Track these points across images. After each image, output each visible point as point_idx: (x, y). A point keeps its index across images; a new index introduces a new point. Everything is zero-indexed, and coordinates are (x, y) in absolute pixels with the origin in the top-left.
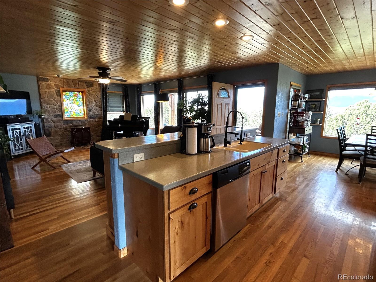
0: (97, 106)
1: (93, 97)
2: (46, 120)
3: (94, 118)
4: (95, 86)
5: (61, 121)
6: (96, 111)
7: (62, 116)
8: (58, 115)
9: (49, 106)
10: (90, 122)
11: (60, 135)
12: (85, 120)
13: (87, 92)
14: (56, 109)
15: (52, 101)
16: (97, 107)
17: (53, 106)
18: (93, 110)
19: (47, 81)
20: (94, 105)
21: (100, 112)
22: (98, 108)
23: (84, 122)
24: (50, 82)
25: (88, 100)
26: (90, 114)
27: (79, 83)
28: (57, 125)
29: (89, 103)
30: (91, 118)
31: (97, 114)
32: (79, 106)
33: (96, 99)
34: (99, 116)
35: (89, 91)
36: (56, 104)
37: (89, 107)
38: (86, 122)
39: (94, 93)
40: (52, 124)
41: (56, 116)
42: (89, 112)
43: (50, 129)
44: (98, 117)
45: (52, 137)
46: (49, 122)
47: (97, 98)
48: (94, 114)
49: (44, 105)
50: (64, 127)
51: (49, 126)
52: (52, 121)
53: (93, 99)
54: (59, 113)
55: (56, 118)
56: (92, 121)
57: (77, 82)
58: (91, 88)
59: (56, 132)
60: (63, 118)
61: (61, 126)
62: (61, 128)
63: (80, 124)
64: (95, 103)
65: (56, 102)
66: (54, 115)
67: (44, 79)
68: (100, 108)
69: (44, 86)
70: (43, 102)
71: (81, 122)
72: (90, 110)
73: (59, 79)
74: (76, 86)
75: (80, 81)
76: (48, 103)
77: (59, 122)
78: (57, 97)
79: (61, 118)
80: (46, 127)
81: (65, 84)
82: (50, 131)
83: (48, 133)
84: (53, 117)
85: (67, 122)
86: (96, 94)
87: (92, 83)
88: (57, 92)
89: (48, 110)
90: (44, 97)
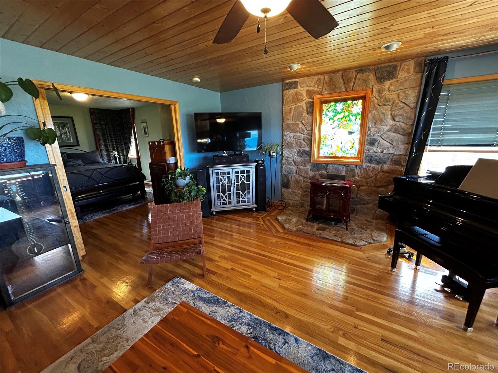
0: (396, 131)
1: (388, 107)
2: (286, 160)
3: (380, 163)
4: (402, 75)
5: (307, 164)
6: (390, 145)
7: (309, 154)
8: (305, 152)
9: (293, 134)
10: (366, 170)
11: (301, 187)
12: (356, 165)
13: (375, 94)
14: (303, 140)
15: (298, 124)
16: (394, 134)
17: (299, 134)
18: (382, 141)
20: (386, 128)
21: (402, 147)
22: (399, 136)
23: (353, 171)
24: (299, 89)
25: (374, 118)
26: (371, 151)
27: (356, 76)
28: (300, 170)
29: (375, 123)
30: (370, 161)
31: (392, 151)
32: (350, 133)
33: (395, 113)
34: (395, 157)
35: (380, 92)
36: (304, 131)
37: (372, 134)
38: (357, 171)
39: (395, 96)
40: (293, 167)
41: (301, 153)
42: (369, 147)
43: (290, 176)
44: (392, 160)
45: (290, 190)
46: (289, 163)
47: (403, 108)
48: (382, 152)
49: (286, 133)
50: (312, 175)
51: (288, 170)
52: (294, 161)
53: (390, 112)
54: (307, 149)
55: (300, 156)
56: (374, 169)
57: (355, 74)
58: (387, 84)
59: (297, 182)
60: (311, 157)
61: (306, 173)
62: (306, 175)
63: (344, 173)
64: (392, 122)
65: (304, 128)
66: (298, 152)
67: (291, 84)
68: (404, 135)
69: (290, 99)
70: (286, 127)
71: (345, 169)
72: (372, 143)
73: (316, 77)
74: (349, 87)
75: (361, 69)
76: (292, 130)
77: (305, 164)
78: (307, 116)
79: (308, 158)
80: (284, 172)
81: (325, 85)
82: (288, 180)
83: (285, 181)
84: (296, 155)
85: (317, 166)
86: (401, 97)
87: (395, 67)
88: (308, 106)
89: (291, 143)
90: (288, 119)
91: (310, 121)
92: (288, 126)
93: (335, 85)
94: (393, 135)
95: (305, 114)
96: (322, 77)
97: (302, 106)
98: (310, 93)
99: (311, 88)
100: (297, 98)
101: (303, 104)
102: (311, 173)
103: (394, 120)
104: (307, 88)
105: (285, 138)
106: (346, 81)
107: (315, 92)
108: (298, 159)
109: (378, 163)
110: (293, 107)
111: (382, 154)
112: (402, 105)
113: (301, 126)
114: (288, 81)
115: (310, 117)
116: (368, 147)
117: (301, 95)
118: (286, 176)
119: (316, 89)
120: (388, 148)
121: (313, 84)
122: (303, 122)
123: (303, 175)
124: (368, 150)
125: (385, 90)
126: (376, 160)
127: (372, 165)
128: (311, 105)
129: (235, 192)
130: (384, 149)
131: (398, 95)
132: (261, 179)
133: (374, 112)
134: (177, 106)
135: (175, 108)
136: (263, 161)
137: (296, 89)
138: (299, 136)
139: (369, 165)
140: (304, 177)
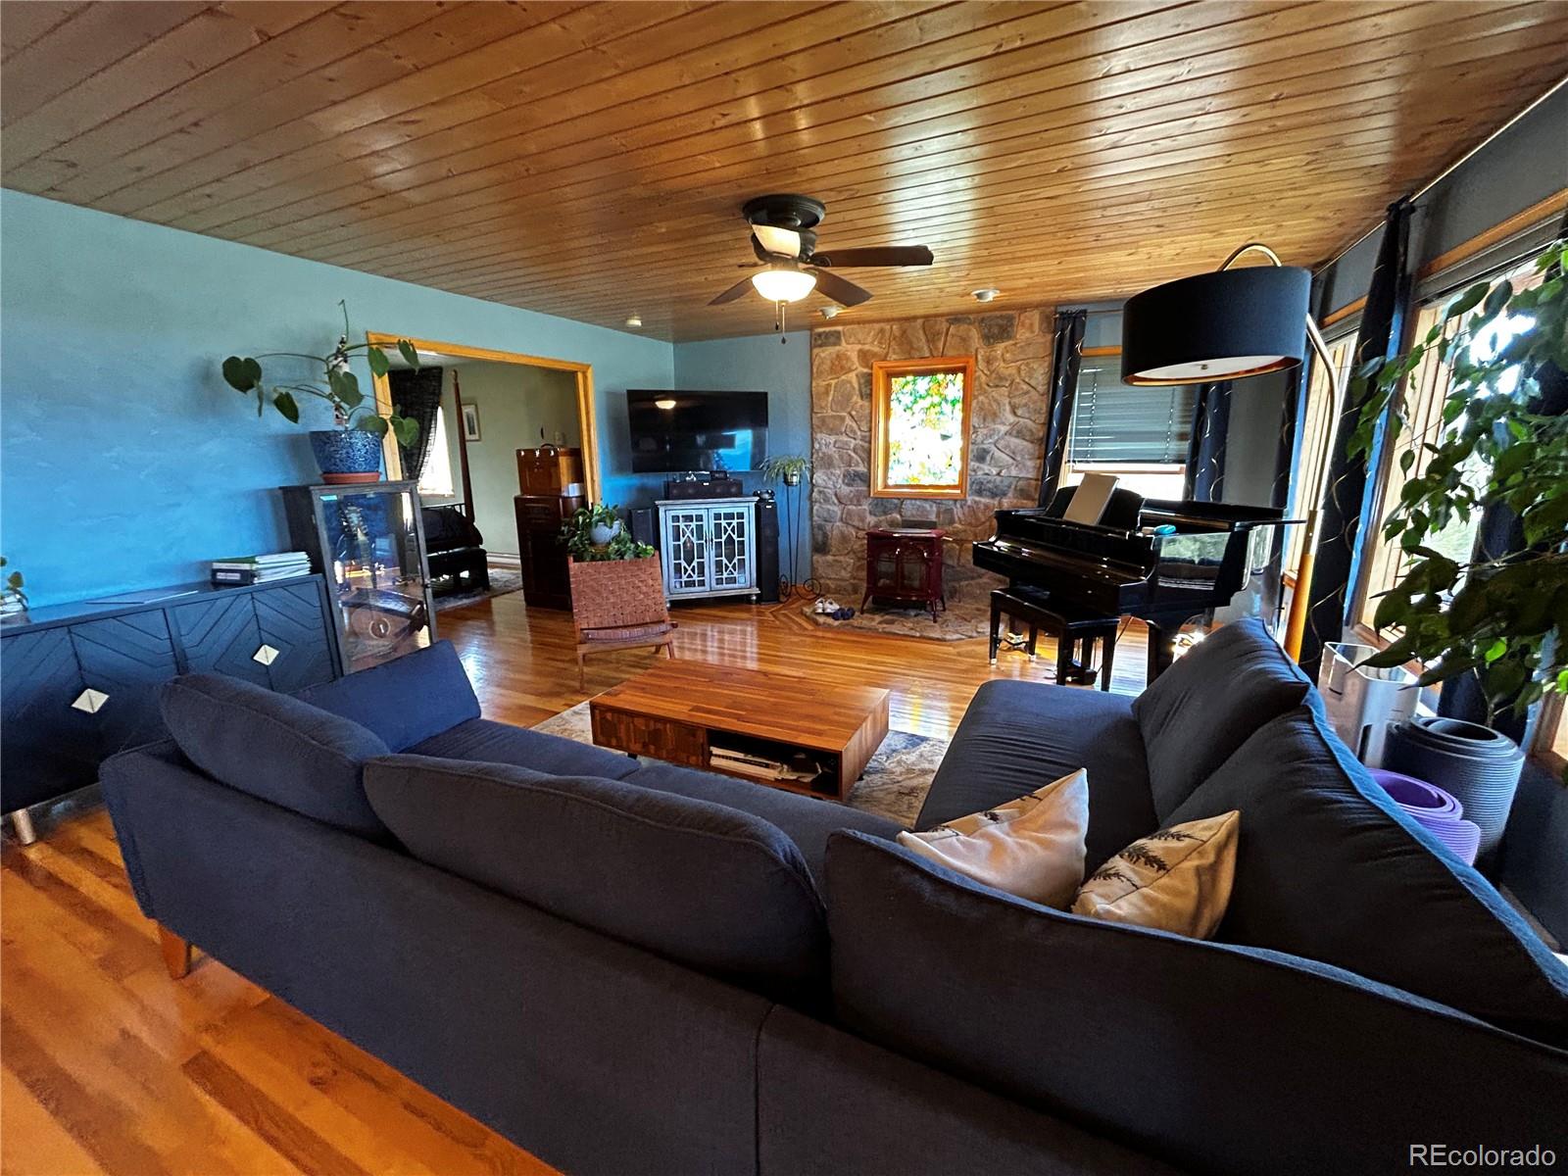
0: (1020, 434)
1: (1004, 391)
2: (820, 492)
3: (996, 495)
4: (1022, 335)
5: (864, 501)
6: (1011, 461)
7: (866, 479)
8: (857, 475)
9: (832, 439)
10: (973, 511)
11: (852, 550)
12: (956, 501)
13: (982, 365)
14: (854, 450)
15: (842, 419)
16: (1017, 441)
17: (846, 439)
18: (998, 454)
19: (835, 344)
20: (1003, 429)
21: (1030, 463)
22: (1025, 443)
23: (950, 511)
24: (844, 346)
25: (981, 409)
26: (980, 473)
27: (948, 330)
28: (849, 513)
29: (984, 420)
30: (979, 493)
31: (1014, 473)
32: (945, 437)
33: (1016, 401)
34: (1021, 483)
35: (988, 362)
36: (855, 433)
37: (979, 440)
38: (958, 512)
39: (1014, 371)
40: (836, 509)
41: (852, 478)
42: (977, 464)
43: (828, 527)
44: (1015, 489)
45: (830, 558)
46: (827, 500)
47: (1027, 392)
48: (998, 474)
49: (819, 436)
50: (872, 523)
51: (825, 515)
52: (836, 495)
53: (1007, 401)
54: (862, 469)
55: (848, 485)
56: (987, 507)
57: (945, 325)
58: (1000, 348)
59: (844, 539)
60: (869, 486)
61: (862, 520)
62: (860, 525)
63: (933, 518)
64: (1012, 419)
65: (854, 425)
66: (844, 476)
67: (827, 335)
68: (1032, 442)
69: (827, 366)
70: (819, 424)
71: (935, 509)
72: (981, 457)
73: (877, 326)
74: (937, 349)
75: (956, 318)
76: (832, 430)
77: (858, 501)
78: (860, 402)
79: (865, 488)
80: (815, 518)
81: (893, 343)
82: (825, 535)
83: (820, 538)
84: (840, 481)
85: (884, 503)
86: (1023, 373)
87: (1011, 319)
88: (862, 381)
89: (830, 457)
90: (822, 408)
91: (868, 411)
92: (823, 420)
93: (910, 343)
94: (1015, 441)
95: (856, 398)
96: (887, 327)
97: (850, 382)
98: (865, 357)
99: (867, 347)
100: (839, 366)
101: (852, 376)
102: (871, 520)
103: (1015, 414)
104: (860, 346)
105: (817, 446)
106: (932, 339)
107: (875, 355)
108: (845, 490)
109: (994, 495)
110: (833, 382)
111: (999, 479)
112: (1025, 387)
113: (848, 421)
114: (821, 330)
115: (866, 404)
116: (973, 464)
117: (848, 359)
118: (820, 527)
119: (876, 349)
120: (1008, 467)
121: (869, 340)
122: (854, 413)
123: (856, 523)
124: (974, 471)
125: (996, 359)
126: (989, 490)
127: (983, 500)
128: (868, 380)
129: (713, 559)
130: (1001, 468)
131: (1019, 370)
132: (767, 532)
133: (981, 398)
134: (589, 374)
135: (585, 378)
136: (772, 494)
137: (837, 348)
138: (846, 443)
139: (977, 499)
140: (858, 528)
